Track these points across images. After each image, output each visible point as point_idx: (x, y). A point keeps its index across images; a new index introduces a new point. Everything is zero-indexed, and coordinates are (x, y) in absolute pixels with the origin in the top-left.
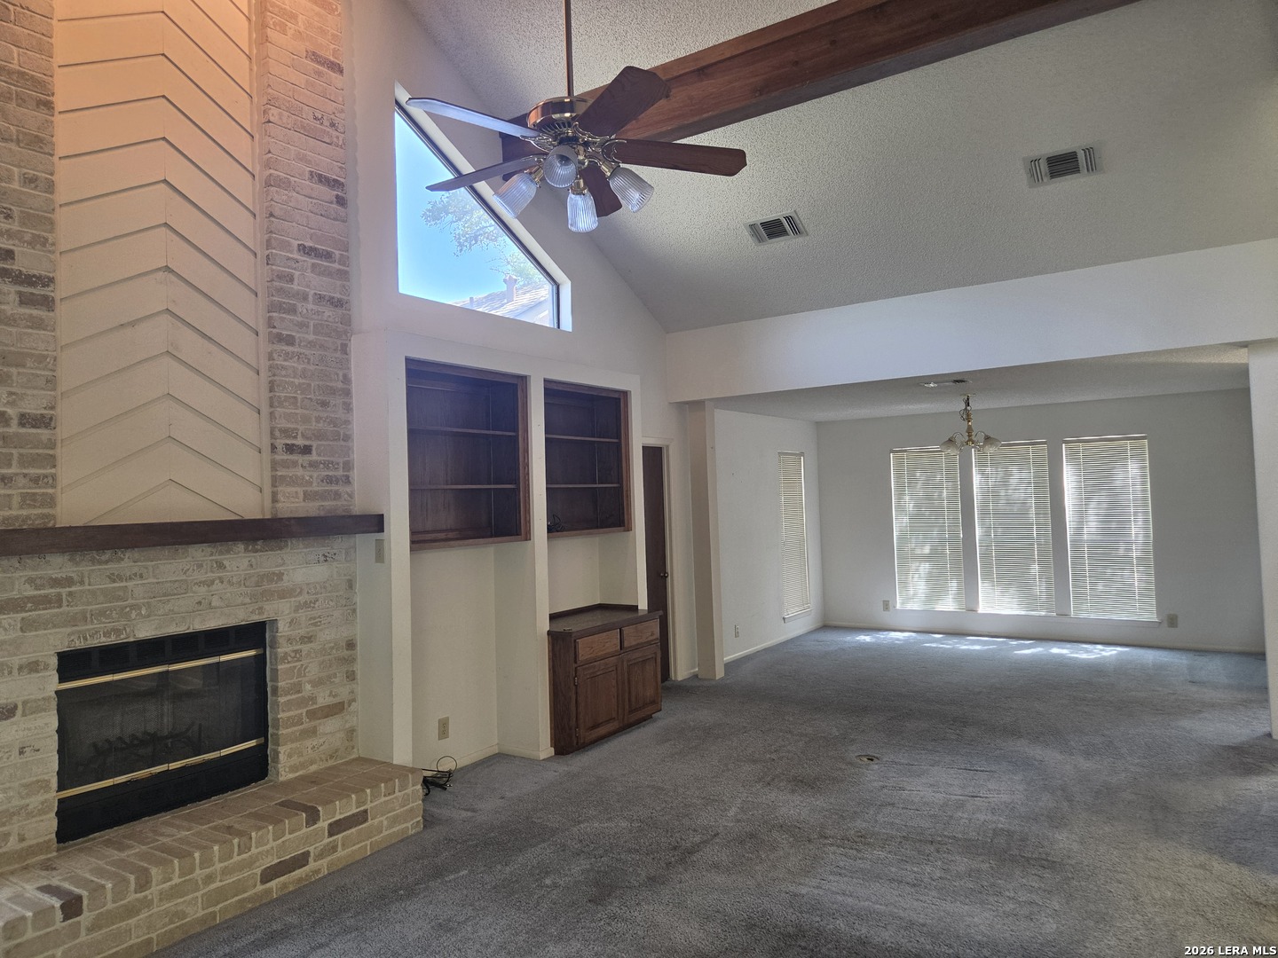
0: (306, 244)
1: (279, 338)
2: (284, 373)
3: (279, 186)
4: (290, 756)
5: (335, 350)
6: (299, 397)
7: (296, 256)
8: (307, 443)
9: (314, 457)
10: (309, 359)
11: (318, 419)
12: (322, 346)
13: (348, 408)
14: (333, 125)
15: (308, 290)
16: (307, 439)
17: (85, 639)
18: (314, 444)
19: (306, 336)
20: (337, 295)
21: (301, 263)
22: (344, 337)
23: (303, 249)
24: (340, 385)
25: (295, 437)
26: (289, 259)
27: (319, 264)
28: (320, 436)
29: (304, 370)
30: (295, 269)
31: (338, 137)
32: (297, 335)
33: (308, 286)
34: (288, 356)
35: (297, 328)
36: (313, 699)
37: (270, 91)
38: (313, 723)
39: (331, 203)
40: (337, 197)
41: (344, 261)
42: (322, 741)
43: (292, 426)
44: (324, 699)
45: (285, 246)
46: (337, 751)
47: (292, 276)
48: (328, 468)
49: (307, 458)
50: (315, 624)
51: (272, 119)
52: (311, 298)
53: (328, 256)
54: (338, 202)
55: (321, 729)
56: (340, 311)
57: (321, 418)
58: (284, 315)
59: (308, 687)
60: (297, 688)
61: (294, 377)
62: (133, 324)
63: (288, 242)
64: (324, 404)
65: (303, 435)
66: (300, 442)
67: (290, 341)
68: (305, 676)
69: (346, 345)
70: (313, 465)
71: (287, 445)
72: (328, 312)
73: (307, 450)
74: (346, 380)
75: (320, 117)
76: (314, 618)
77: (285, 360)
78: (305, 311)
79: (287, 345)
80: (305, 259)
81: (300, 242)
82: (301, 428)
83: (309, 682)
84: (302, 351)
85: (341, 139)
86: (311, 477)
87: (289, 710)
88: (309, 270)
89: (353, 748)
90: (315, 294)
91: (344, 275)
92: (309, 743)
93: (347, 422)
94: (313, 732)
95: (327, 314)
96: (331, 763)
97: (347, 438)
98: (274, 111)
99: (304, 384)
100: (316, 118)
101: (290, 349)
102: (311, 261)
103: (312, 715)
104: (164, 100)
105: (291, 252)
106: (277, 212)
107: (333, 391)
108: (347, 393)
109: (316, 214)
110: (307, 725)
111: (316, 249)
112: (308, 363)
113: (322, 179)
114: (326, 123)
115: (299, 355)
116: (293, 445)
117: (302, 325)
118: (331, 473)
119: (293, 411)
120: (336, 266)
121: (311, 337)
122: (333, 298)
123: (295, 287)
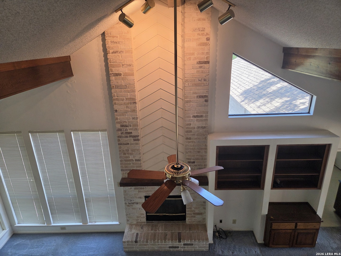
0: (195, 115)
1: (187, 139)
2: (188, 146)
3: (188, 103)
4: (189, 220)
5: (203, 139)
6: (192, 151)
7: (192, 119)
8: (194, 161)
9: (196, 164)
10: (195, 142)
11: (197, 156)
12: (199, 139)
13: (206, 152)
14: (205, 80)
15: (195, 126)
16: (194, 160)
17: (148, 194)
18: (196, 161)
19: (195, 137)
20: (204, 125)
21: (193, 120)
22: (206, 135)
23: (194, 117)
24: (204, 147)
25: (191, 160)
26: (190, 120)
27: (198, 119)
28: (197, 159)
29: (193, 145)
30: (192, 122)
31: (206, 83)
32: (192, 137)
33: (195, 125)
34: (189, 142)
35: (192, 136)
36: (195, 211)
37: (185, 78)
38: (195, 215)
39: (203, 102)
40: (205, 100)
41: (206, 116)
42: (196, 219)
43: (190, 157)
44: (197, 211)
45: (189, 117)
46: (200, 221)
47: (191, 124)
48: (200, 166)
49: (194, 164)
50: (195, 197)
51: (186, 86)
52: (196, 128)
53: (202, 116)
54: (205, 101)
55: (196, 217)
56: (204, 129)
57: (198, 155)
58: (188, 133)
59: (193, 209)
60: (191, 208)
61: (191, 147)
62: (156, 139)
63: (190, 116)
64: (199, 152)
65: (193, 159)
66: (192, 161)
67: (190, 139)
68: (192, 206)
69: (206, 137)
70: (195, 165)
71: (188, 162)
72: (201, 130)
73: (194, 162)
74: (206, 146)
75: (201, 79)
76: (195, 196)
77: (189, 143)
78: (194, 131)
79: (189, 140)
80: (194, 119)
81: (193, 115)
82: (192, 158)
83: (193, 208)
84: (193, 140)
85: (207, 83)
86: (195, 168)
87: (189, 212)
88: (196, 121)
89: (205, 222)
90: (197, 127)
91: (206, 120)
92: (193, 218)
93: (206, 156)
94: (195, 217)
95: (201, 131)
96: (198, 223)
97: (206, 159)
98: (187, 83)
99: (193, 148)
100: (199, 80)
101: (190, 140)
102: (196, 119)
103: (194, 214)
104: (161, 89)
105: (191, 118)
106: (187, 109)
107: (202, 149)
108: (206, 149)
109: (198, 106)
110: (193, 215)
111: (198, 116)
112: (195, 143)
113: (201, 97)
114: (203, 80)
115: (192, 142)
116: (190, 161)
117: (193, 135)
118: (200, 167)
119: (190, 154)
120: (204, 118)
121: (196, 137)
122: (203, 126)
123: (191, 126)
